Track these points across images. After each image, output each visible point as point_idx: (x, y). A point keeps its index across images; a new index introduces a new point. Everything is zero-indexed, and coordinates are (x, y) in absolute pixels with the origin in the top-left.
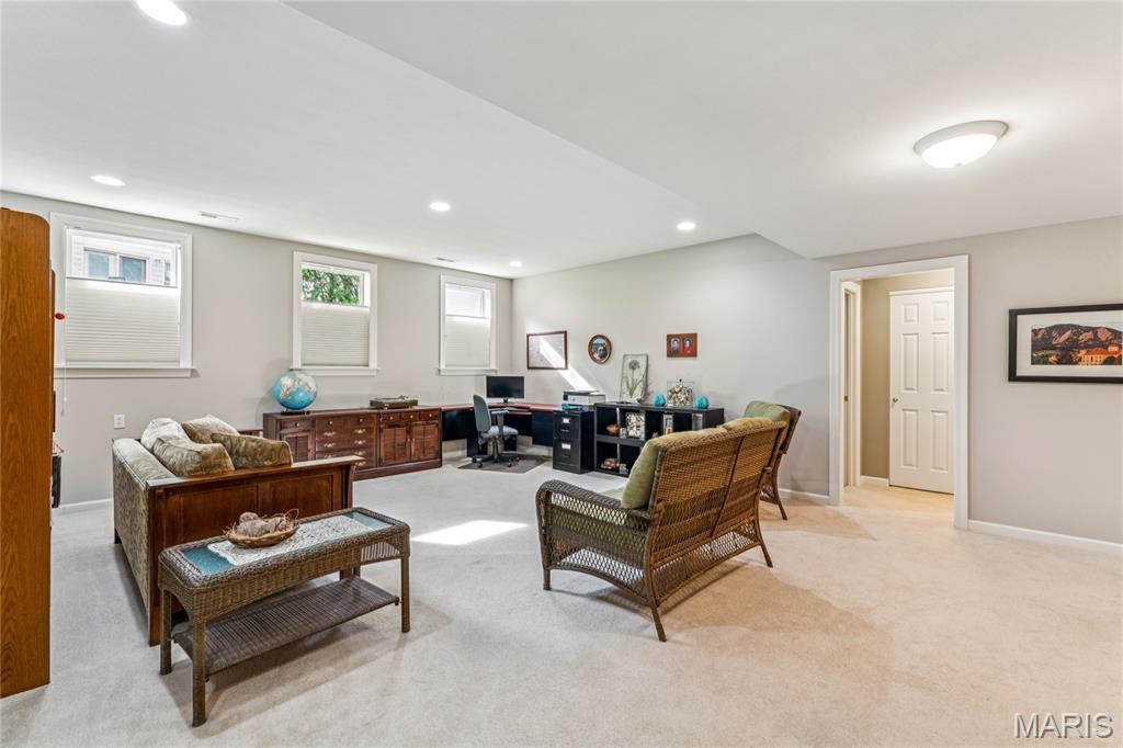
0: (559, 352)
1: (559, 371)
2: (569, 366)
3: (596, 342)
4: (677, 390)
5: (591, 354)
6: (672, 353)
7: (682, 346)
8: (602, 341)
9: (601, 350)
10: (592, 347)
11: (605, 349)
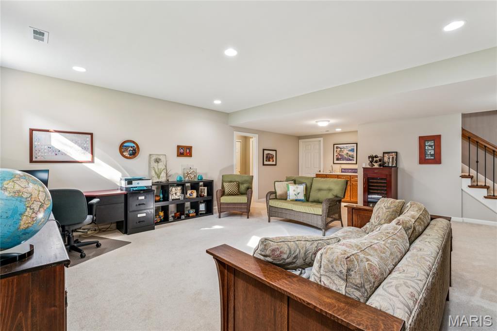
0: (85, 149)
1: (83, 164)
2: (96, 159)
3: (125, 144)
4: (190, 173)
5: (122, 153)
6: (180, 154)
7: (185, 151)
8: (133, 145)
9: (129, 150)
10: (122, 148)
11: (134, 150)
